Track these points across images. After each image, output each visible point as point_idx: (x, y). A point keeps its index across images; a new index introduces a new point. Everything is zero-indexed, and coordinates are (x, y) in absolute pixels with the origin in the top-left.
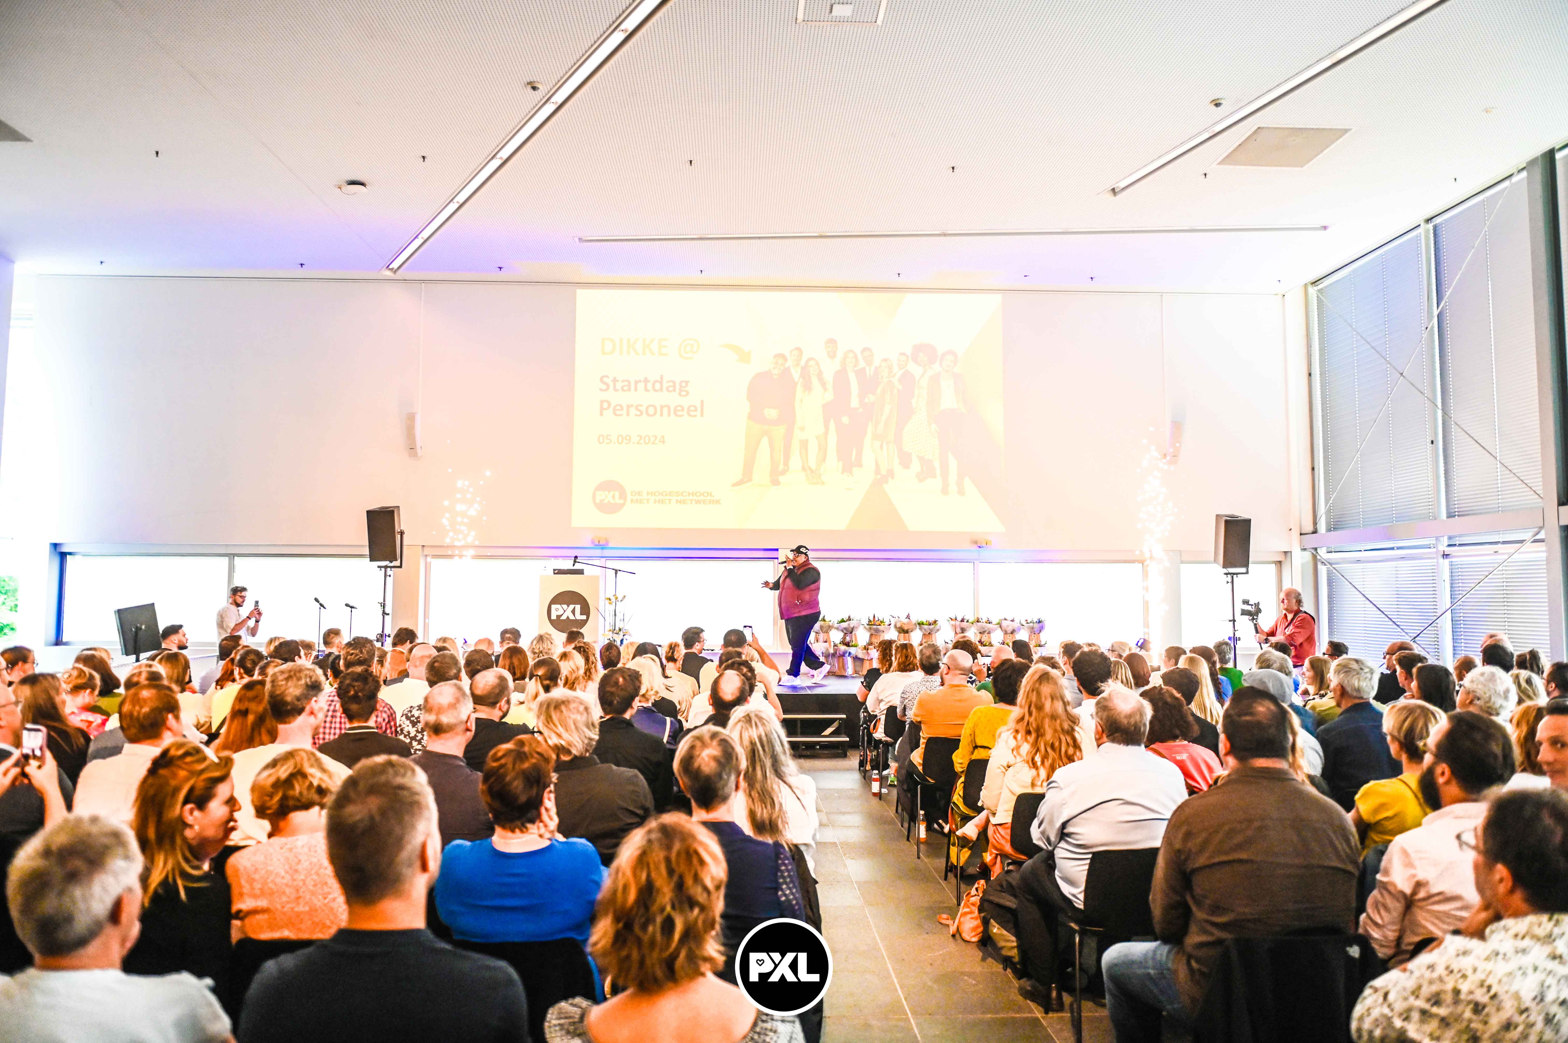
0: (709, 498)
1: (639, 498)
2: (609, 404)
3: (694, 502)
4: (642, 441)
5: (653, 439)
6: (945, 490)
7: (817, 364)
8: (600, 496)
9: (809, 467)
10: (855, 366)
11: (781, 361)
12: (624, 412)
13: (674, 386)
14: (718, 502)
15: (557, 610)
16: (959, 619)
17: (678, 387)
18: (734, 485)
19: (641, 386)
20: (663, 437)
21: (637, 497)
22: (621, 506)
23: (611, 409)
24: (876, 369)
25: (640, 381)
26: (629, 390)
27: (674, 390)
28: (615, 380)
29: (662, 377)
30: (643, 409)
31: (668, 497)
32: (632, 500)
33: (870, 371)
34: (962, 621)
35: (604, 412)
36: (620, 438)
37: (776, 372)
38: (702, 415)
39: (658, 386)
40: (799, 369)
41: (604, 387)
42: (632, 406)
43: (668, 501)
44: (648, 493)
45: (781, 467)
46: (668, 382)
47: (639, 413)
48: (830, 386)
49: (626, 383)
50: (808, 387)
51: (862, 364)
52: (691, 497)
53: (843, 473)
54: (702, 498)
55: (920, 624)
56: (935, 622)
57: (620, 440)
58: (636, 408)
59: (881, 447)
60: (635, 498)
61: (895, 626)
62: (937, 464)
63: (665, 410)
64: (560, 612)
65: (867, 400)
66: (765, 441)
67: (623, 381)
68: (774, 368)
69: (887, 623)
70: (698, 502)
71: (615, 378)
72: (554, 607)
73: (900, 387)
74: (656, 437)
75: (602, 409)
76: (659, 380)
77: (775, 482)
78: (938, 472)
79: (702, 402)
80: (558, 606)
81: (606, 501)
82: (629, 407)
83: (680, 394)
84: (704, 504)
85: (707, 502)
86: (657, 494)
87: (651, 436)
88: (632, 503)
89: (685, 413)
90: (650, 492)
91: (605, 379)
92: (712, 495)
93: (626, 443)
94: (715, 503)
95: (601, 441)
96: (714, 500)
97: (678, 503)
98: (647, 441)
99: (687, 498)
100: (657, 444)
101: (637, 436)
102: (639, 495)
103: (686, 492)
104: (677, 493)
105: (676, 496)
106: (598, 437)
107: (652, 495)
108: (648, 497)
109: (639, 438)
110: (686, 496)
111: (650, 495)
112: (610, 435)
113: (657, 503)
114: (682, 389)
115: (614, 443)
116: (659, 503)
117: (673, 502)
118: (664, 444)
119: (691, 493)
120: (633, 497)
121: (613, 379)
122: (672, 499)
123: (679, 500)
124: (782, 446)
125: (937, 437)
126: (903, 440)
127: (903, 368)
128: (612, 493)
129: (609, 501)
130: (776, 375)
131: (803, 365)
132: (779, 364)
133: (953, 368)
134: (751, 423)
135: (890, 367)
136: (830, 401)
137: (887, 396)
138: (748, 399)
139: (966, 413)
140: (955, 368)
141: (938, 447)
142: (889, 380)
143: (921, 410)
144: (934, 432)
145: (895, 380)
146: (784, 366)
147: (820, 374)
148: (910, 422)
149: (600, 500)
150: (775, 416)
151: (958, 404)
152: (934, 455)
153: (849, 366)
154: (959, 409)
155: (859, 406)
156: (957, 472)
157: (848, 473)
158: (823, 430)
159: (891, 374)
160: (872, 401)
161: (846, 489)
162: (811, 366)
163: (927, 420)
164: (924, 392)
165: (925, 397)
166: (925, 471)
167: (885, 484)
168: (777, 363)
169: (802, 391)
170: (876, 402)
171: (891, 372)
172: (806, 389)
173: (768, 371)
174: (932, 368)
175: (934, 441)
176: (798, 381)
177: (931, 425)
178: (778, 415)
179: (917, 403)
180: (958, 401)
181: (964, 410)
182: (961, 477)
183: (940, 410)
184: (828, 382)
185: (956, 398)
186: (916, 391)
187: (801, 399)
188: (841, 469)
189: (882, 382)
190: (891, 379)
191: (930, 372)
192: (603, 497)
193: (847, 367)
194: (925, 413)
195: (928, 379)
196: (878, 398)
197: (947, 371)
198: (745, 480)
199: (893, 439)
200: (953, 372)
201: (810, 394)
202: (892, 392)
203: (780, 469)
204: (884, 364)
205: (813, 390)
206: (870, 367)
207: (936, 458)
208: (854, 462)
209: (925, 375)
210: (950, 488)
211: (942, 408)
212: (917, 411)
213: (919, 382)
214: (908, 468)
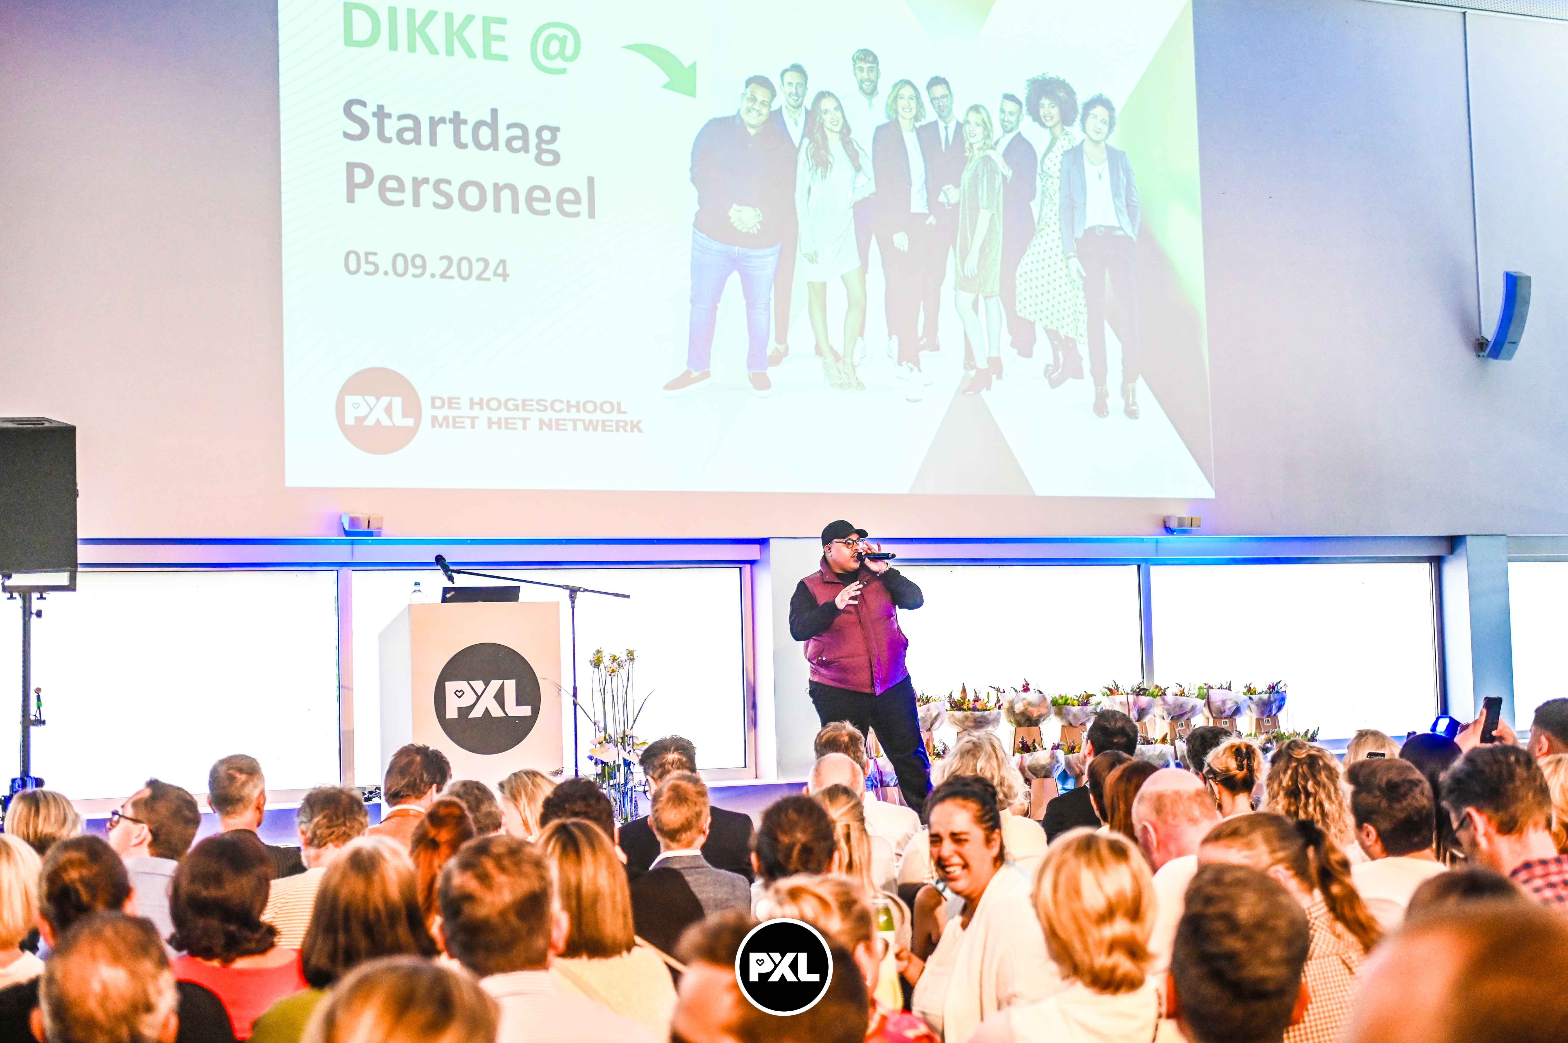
0: (615, 416)
1: (451, 413)
2: (369, 172)
3: (580, 425)
4: (453, 271)
5: (478, 267)
6: (1101, 408)
7: (840, 107)
8: (356, 407)
9: (831, 348)
10: (916, 118)
11: (761, 95)
12: (408, 196)
13: (525, 137)
14: (635, 426)
15: (459, 694)
17: (533, 140)
18: (670, 386)
19: (445, 132)
20: (504, 262)
21: (446, 411)
22: (409, 434)
23: (374, 188)
24: (959, 126)
26: (417, 140)
27: (525, 149)
29: (494, 112)
30: (453, 190)
31: (521, 414)
32: (434, 419)
35: (357, 191)
36: (400, 261)
37: (753, 119)
38: (592, 215)
39: (485, 135)
40: (801, 117)
41: (356, 129)
42: (426, 181)
43: (520, 424)
44: (472, 403)
45: (772, 346)
46: (509, 127)
47: (442, 201)
48: (866, 160)
49: (410, 123)
50: (822, 162)
51: (930, 115)
52: (573, 414)
53: (900, 363)
54: (598, 416)
55: (1060, 704)
56: (1088, 698)
57: (400, 269)
58: (437, 189)
59: (975, 306)
60: (440, 414)
62: (1083, 350)
63: (506, 195)
64: (468, 699)
65: (942, 198)
66: (734, 283)
67: (401, 118)
68: (749, 110)
69: (992, 704)
70: (590, 426)
71: (381, 107)
72: (451, 687)
73: (1009, 173)
74: (486, 262)
75: (352, 186)
76: (489, 120)
78: (1086, 365)
79: (591, 180)
80: (462, 685)
81: (370, 422)
83: (538, 159)
84: (604, 430)
85: (611, 426)
86: (494, 404)
87: (474, 261)
88: (433, 426)
89: (552, 206)
90: (476, 400)
91: (356, 109)
92: (622, 409)
93: (414, 276)
94: (628, 428)
95: (353, 266)
96: (626, 422)
97: (545, 427)
98: (465, 272)
99: (564, 415)
100: (488, 279)
101: (442, 258)
102: (450, 407)
103: (562, 402)
104: (542, 402)
105: (539, 410)
106: (344, 256)
107: (482, 408)
108: (472, 413)
109: (445, 263)
110: (562, 410)
111: (477, 407)
112: (375, 254)
113: (495, 427)
114: (544, 146)
115: (386, 273)
116: (500, 427)
117: (533, 424)
118: (505, 280)
119: (573, 403)
120: (435, 412)
121: (375, 110)
122: (530, 419)
123: (547, 421)
124: (772, 295)
125: (1081, 288)
126: (1018, 293)
127: (1011, 131)
128: (385, 400)
129: (378, 421)
130: (753, 126)
131: (809, 108)
132: (759, 102)
133: (1107, 136)
134: (701, 237)
135: (986, 126)
136: (867, 195)
137: (983, 190)
138: (693, 180)
139: (1135, 239)
140: (1111, 136)
141: (1084, 310)
142: (985, 154)
143: (1049, 226)
144: (1075, 275)
145: (997, 156)
146: (770, 107)
147: (845, 132)
148: (1029, 252)
149: (357, 419)
150: (755, 225)
151: (1117, 216)
152: (1077, 328)
153: (904, 118)
154: (1121, 228)
155: (927, 212)
156: (1121, 368)
157: (910, 365)
158: (856, 263)
159: (988, 142)
160: (953, 202)
161: (908, 400)
162: (826, 112)
163: (1061, 248)
164: (1053, 186)
165: (1057, 199)
166: (1061, 362)
167: (984, 389)
168: (754, 99)
169: (810, 169)
170: (961, 204)
171: (988, 137)
172: (818, 164)
173: (734, 117)
174: (1067, 134)
175: (1077, 297)
176: (801, 143)
177: (1070, 261)
178: (760, 222)
179: (1041, 209)
180: (1118, 210)
181: (1129, 231)
182: (1129, 377)
183: (1086, 228)
184: (863, 151)
185: (1115, 203)
186: (1039, 183)
187: (808, 187)
188: (895, 354)
189: (971, 158)
190: (990, 152)
191: (1064, 144)
192: (363, 411)
193: (900, 119)
194: (1058, 234)
195: (1060, 158)
196: (964, 196)
197: (1097, 143)
198: (695, 374)
199: (997, 288)
200: (1107, 147)
201: (825, 176)
202: (991, 182)
203: (769, 351)
204: (973, 117)
205: (832, 167)
206: (946, 123)
207: (1081, 335)
208: (922, 338)
209: (1054, 149)
210: (1109, 402)
211: (1088, 224)
212: (1042, 227)
213: (1042, 162)
214: (1029, 355)
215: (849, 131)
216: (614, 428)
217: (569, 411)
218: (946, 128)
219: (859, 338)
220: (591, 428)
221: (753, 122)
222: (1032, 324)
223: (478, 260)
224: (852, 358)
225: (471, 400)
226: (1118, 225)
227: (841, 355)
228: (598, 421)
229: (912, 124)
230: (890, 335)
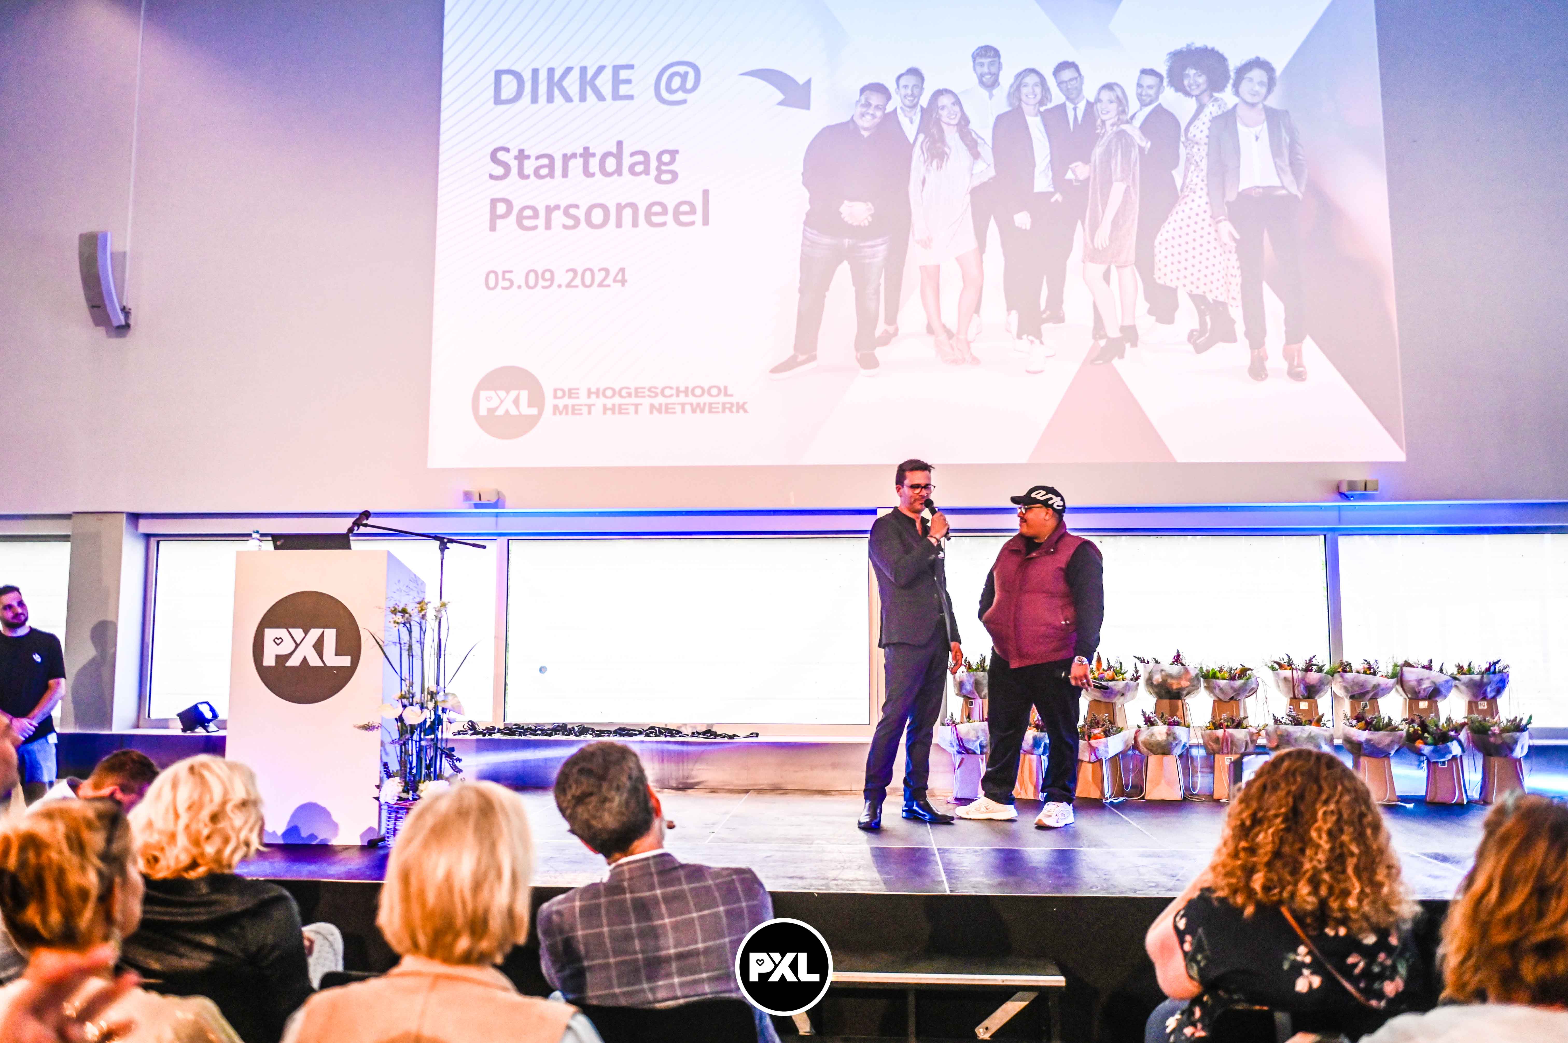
0: (722, 399)
1: (570, 402)
2: (509, 203)
3: (688, 408)
4: (578, 281)
5: (600, 276)
6: (1258, 371)
7: (958, 102)
8: (489, 400)
9: (944, 326)
10: (1041, 103)
11: (875, 99)
12: (541, 222)
13: (646, 163)
14: (741, 407)
15: (278, 641)
16: (1300, 662)
17: (654, 164)
18: (775, 370)
19: (576, 165)
20: (622, 270)
21: (566, 401)
22: (533, 421)
23: (513, 218)
24: (1089, 105)
25: (574, 155)
26: (551, 175)
27: (647, 172)
28: (522, 156)
29: (620, 144)
30: (580, 213)
31: (634, 400)
32: (556, 407)
33: (1076, 112)
34: (1308, 669)
35: (499, 222)
36: (532, 276)
37: (866, 122)
38: (706, 222)
39: (611, 164)
40: (917, 119)
41: (499, 171)
42: (557, 207)
43: (632, 409)
44: (590, 393)
45: (881, 328)
46: (632, 155)
47: (570, 222)
48: (986, 150)
49: (545, 161)
50: (938, 154)
51: (1057, 99)
52: (682, 398)
53: (1019, 337)
54: (706, 399)
55: (1209, 677)
56: (1244, 672)
57: (532, 282)
58: (566, 213)
59: (1107, 277)
60: (561, 403)
61: (1149, 682)
62: (1236, 313)
63: (627, 213)
64: (286, 647)
65: (1070, 175)
66: (844, 272)
67: (537, 158)
68: (863, 115)
69: (1129, 676)
70: (697, 408)
71: (521, 151)
72: (270, 634)
73: (1147, 145)
74: (607, 271)
75: (494, 217)
76: (614, 150)
77: (869, 362)
79: (706, 193)
80: (282, 632)
81: (500, 412)
82: (549, 210)
83: (658, 180)
84: (710, 412)
85: (718, 408)
86: (609, 393)
87: (596, 271)
88: (554, 414)
89: (669, 218)
90: (593, 390)
91: (501, 155)
92: (729, 393)
93: (544, 287)
94: (734, 409)
95: (492, 283)
96: (732, 404)
97: (655, 411)
98: (588, 281)
99: (674, 400)
100: (608, 286)
101: (568, 271)
102: (570, 397)
103: (671, 388)
104: (653, 390)
105: (649, 396)
106: (484, 276)
107: (598, 396)
108: (589, 402)
109: (571, 274)
110: (672, 395)
111: (593, 396)
112: (511, 272)
113: (609, 412)
114: (664, 168)
115: (519, 287)
116: (614, 413)
117: (644, 409)
118: (623, 285)
119: (682, 389)
120: (557, 402)
121: (517, 153)
122: (641, 404)
123: (657, 406)
124: (882, 281)
125: (1234, 250)
126: (1157, 259)
127: (1150, 103)
128: (513, 394)
129: (507, 411)
130: (865, 129)
131: (925, 106)
132: (873, 106)
133: (1266, 98)
134: (811, 233)
135: (1122, 102)
136: (986, 180)
137: (1116, 163)
138: (805, 184)
139: (1300, 196)
140: (1270, 97)
141: (1238, 272)
142: (1119, 129)
143: (1195, 192)
144: (1226, 239)
145: (1133, 130)
146: (885, 109)
147: (963, 124)
148: (1170, 219)
149: (489, 410)
150: (867, 218)
151: (1279, 175)
152: (1229, 291)
153: (1027, 104)
154: (1283, 187)
155: (1052, 190)
156: (1283, 328)
157: (1031, 338)
158: (973, 244)
159: (1122, 117)
160: (1081, 178)
161: (1028, 372)
162: (943, 108)
163: (1209, 213)
164: (1201, 153)
165: (1204, 165)
166: (1209, 326)
167: (1116, 358)
168: (868, 105)
169: (925, 162)
170: (1091, 180)
171: (1124, 112)
172: (933, 157)
173: (847, 123)
174: (1216, 100)
175: (1229, 260)
176: (916, 139)
177: (1221, 225)
178: (872, 215)
179: (1185, 177)
180: (1279, 170)
181: (1294, 190)
182: (1293, 337)
183: (1240, 190)
184: (983, 139)
185: (1275, 163)
186: (1182, 151)
187: (922, 178)
188: (1014, 328)
189: (1104, 134)
190: (1124, 127)
191: (1212, 110)
192: (495, 403)
193: (1024, 105)
194: (1205, 199)
195: (1208, 124)
196: (1095, 171)
197: (1253, 105)
198: (801, 358)
199: (1132, 258)
200: (1264, 106)
201: (941, 167)
202: (1126, 155)
203: (878, 332)
204: (1106, 95)
205: (948, 157)
206: (1075, 104)
207: (1233, 298)
208: (1044, 312)
209: (1202, 116)
210: (1268, 364)
211: (1242, 186)
212: (1186, 194)
213: (1187, 129)
214: (1170, 320)
215: (968, 122)
216: (720, 410)
217: (678, 396)
218: (1075, 109)
219: (975, 315)
220: (698, 411)
221: (866, 125)
222: (1174, 291)
223: (600, 270)
224: (966, 334)
225: (589, 390)
226: (1279, 184)
227: (955, 331)
228: (705, 404)
229: (1036, 110)
230: (1009, 309)
